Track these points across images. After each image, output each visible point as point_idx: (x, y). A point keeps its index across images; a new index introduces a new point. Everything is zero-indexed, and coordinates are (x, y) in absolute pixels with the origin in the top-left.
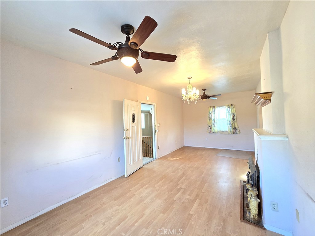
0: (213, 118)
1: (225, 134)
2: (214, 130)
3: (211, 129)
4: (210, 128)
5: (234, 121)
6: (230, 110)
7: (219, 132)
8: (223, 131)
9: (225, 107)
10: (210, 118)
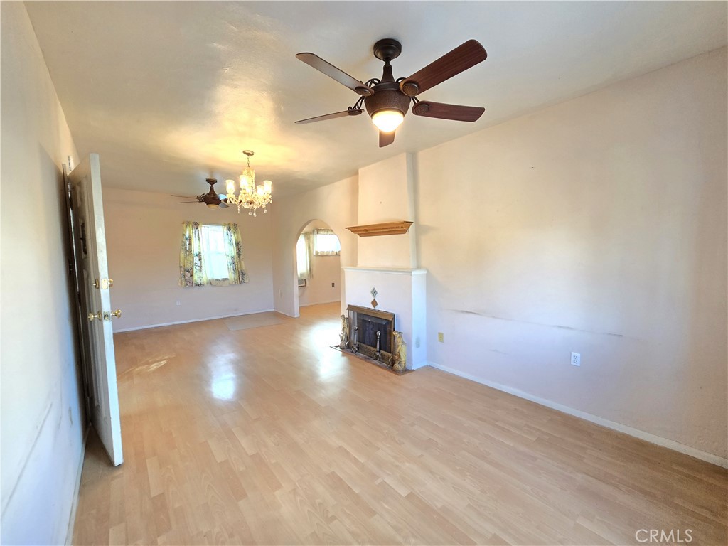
0: (196, 250)
1: (221, 286)
2: (200, 278)
3: (191, 276)
4: (188, 274)
5: (239, 257)
6: (232, 234)
7: (210, 282)
8: (217, 280)
9: (221, 228)
10: (189, 252)
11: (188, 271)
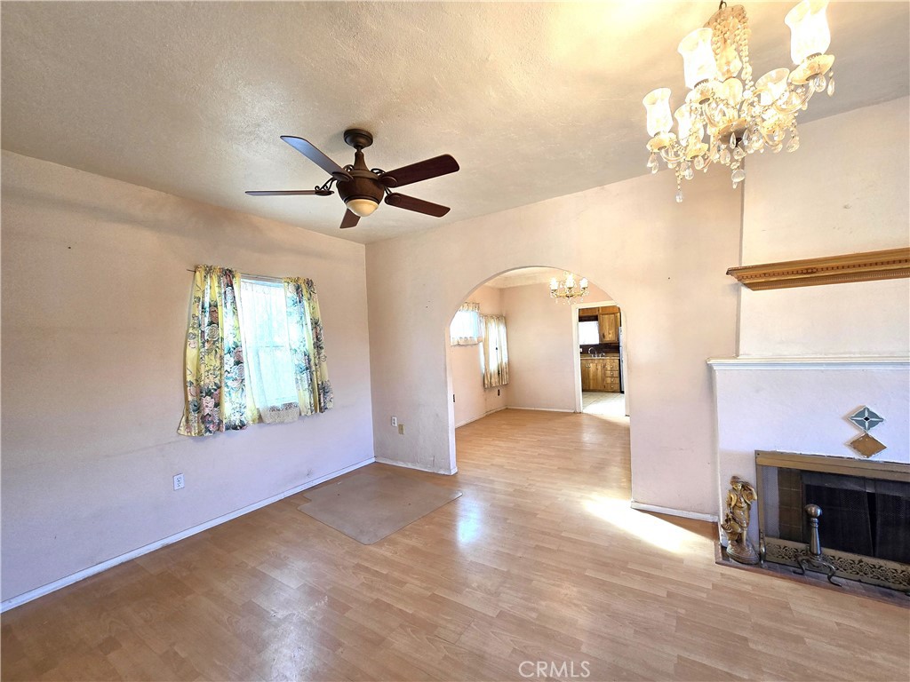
0: (228, 338)
1: (282, 423)
2: (241, 409)
3: (217, 405)
4: (208, 403)
5: (319, 354)
6: (305, 303)
8: (273, 409)
9: (280, 288)
10: (211, 343)
11: (209, 393)
